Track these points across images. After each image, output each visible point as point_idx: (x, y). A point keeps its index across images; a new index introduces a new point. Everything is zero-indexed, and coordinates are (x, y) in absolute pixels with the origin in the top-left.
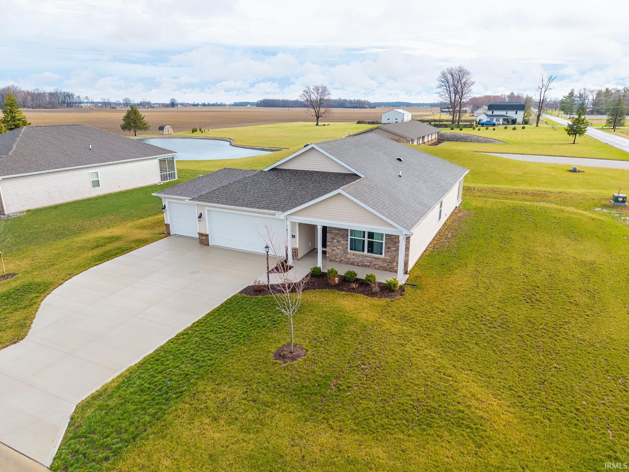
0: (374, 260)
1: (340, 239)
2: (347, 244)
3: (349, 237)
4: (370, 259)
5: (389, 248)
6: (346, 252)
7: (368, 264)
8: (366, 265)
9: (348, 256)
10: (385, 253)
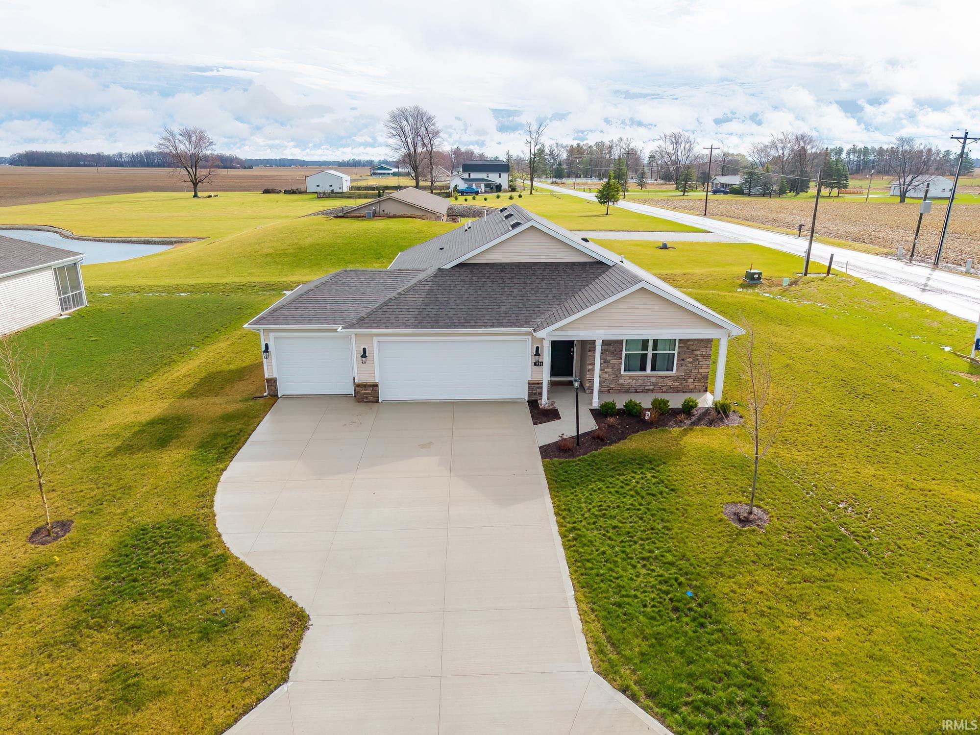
0: (661, 380)
1: (608, 358)
2: (621, 364)
3: (624, 352)
4: (654, 380)
5: (683, 360)
6: (617, 374)
7: (652, 387)
8: (649, 390)
9: (621, 381)
10: (678, 367)
